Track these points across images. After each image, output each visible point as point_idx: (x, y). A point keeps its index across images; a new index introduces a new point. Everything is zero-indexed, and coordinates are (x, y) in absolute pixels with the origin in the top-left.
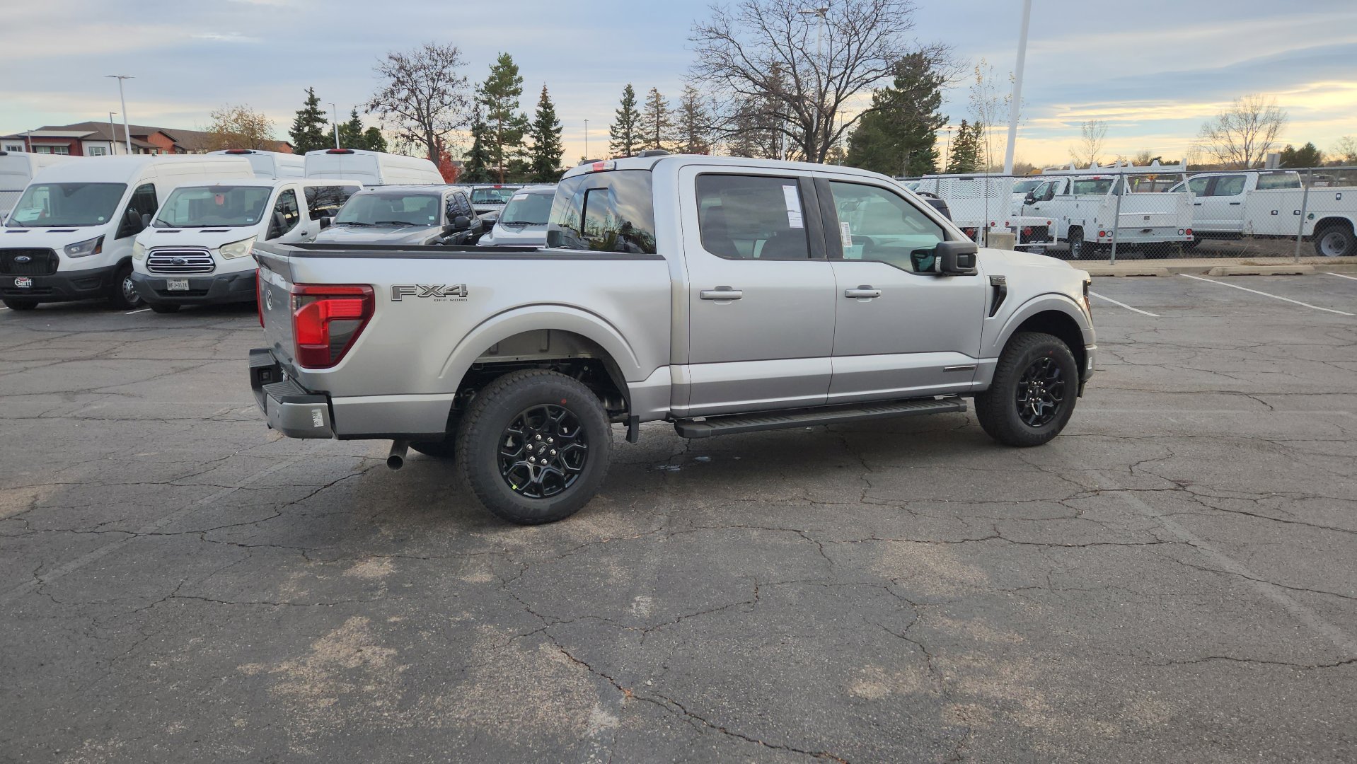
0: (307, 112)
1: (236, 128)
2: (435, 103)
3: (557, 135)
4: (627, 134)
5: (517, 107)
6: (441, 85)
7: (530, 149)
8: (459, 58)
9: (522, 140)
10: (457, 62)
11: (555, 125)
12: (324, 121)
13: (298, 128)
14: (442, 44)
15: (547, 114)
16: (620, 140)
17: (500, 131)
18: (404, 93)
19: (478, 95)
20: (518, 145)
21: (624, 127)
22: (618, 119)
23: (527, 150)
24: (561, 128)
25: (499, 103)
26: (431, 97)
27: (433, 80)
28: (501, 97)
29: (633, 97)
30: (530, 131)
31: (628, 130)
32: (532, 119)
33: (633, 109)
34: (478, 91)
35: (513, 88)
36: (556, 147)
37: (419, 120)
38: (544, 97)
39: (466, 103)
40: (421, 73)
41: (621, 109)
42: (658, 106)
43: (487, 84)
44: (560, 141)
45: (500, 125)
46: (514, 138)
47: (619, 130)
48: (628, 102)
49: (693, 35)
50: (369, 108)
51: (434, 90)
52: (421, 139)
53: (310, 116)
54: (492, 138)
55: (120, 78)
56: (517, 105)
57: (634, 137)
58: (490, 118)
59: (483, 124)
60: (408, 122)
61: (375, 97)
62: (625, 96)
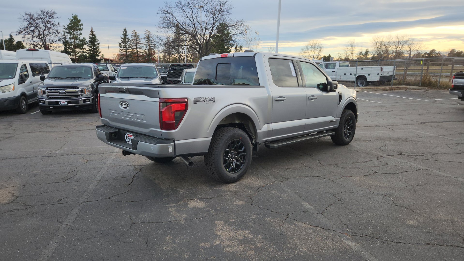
2: (46, 32)
3: (98, 46)
4: (125, 46)
5: (81, 35)
6: (49, 25)
7: (87, 51)
8: (56, 16)
9: (83, 47)
10: (55, 17)
11: (97, 42)
14: (48, 10)
15: (94, 38)
16: (123, 48)
17: (74, 44)
18: (32, 28)
19: (64, 30)
20: (82, 49)
21: (124, 44)
22: (122, 41)
24: (99, 43)
25: (73, 33)
26: (45, 30)
27: (45, 23)
28: (74, 31)
29: (127, 33)
30: (87, 44)
31: (126, 44)
32: (88, 39)
33: (127, 37)
34: (64, 28)
35: (79, 28)
36: (98, 50)
37: (39, 38)
38: (92, 31)
39: (59, 32)
40: (40, 20)
41: (123, 37)
42: (136, 37)
43: (68, 26)
44: (99, 48)
45: (75, 41)
46: (80, 46)
47: (122, 45)
48: (125, 34)
49: (159, 12)
50: (18, 33)
51: (46, 27)
52: (41, 46)
54: (71, 46)
56: (81, 34)
57: (128, 47)
58: (70, 39)
59: (67, 41)
60: (35, 39)
61: (20, 29)
62: (124, 32)
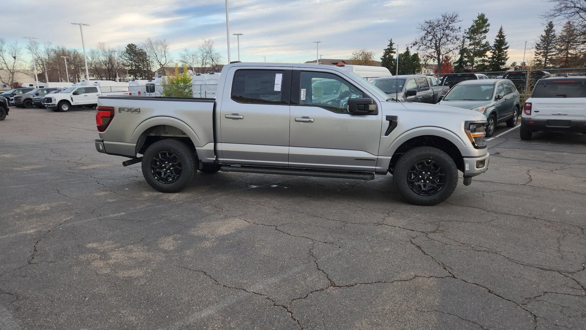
0: (388, 49)
1: (361, 58)
2: (443, 40)
3: (505, 51)
4: (546, 47)
5: (485, 38)
6: (447, 32)
7: (489, 58)
8: (458, 19)
9: (486, 54)
10: (456, 21)
11: (505, 46)
12: (395, 53)
13: (384, 56)
14: (450, 13)
15: (501, 40)
16: (542, 51)
17: (474, 50)
18: (430, 37)
19: (465, 35)
20: (483, 57)
21: (545, 44)
22: (541, 40)
23: (487, 59)
24: (508, 47)
25: (475, 37)
26: (442, 38)
27: (444, 30)
28: (477, 34)
29: (553, 27)
30: (490, 50)
31: (548, 45)
33: (552, 33)
34: (465, 33)
35: (484, 30)
36: (504, 56)
37: (435, 49)
38: (501, 32)
39: (459, 39)
41: (544, 34)
42: (570, 32)
43: (470, 29)
44: (507, 53)
45: (474, 48)
46: (481, 54)
47: (541, 46)
48: (550, 30)
50: (413, 45)
51: (443, 34)
52: (435, 57)
53: (389, 51)
54: (470, 54)
55: (317, 42)
58: (470, 45)
59: (466, 48)
60: (430, 50)
61: (415, 40)
62: (547, 27)
